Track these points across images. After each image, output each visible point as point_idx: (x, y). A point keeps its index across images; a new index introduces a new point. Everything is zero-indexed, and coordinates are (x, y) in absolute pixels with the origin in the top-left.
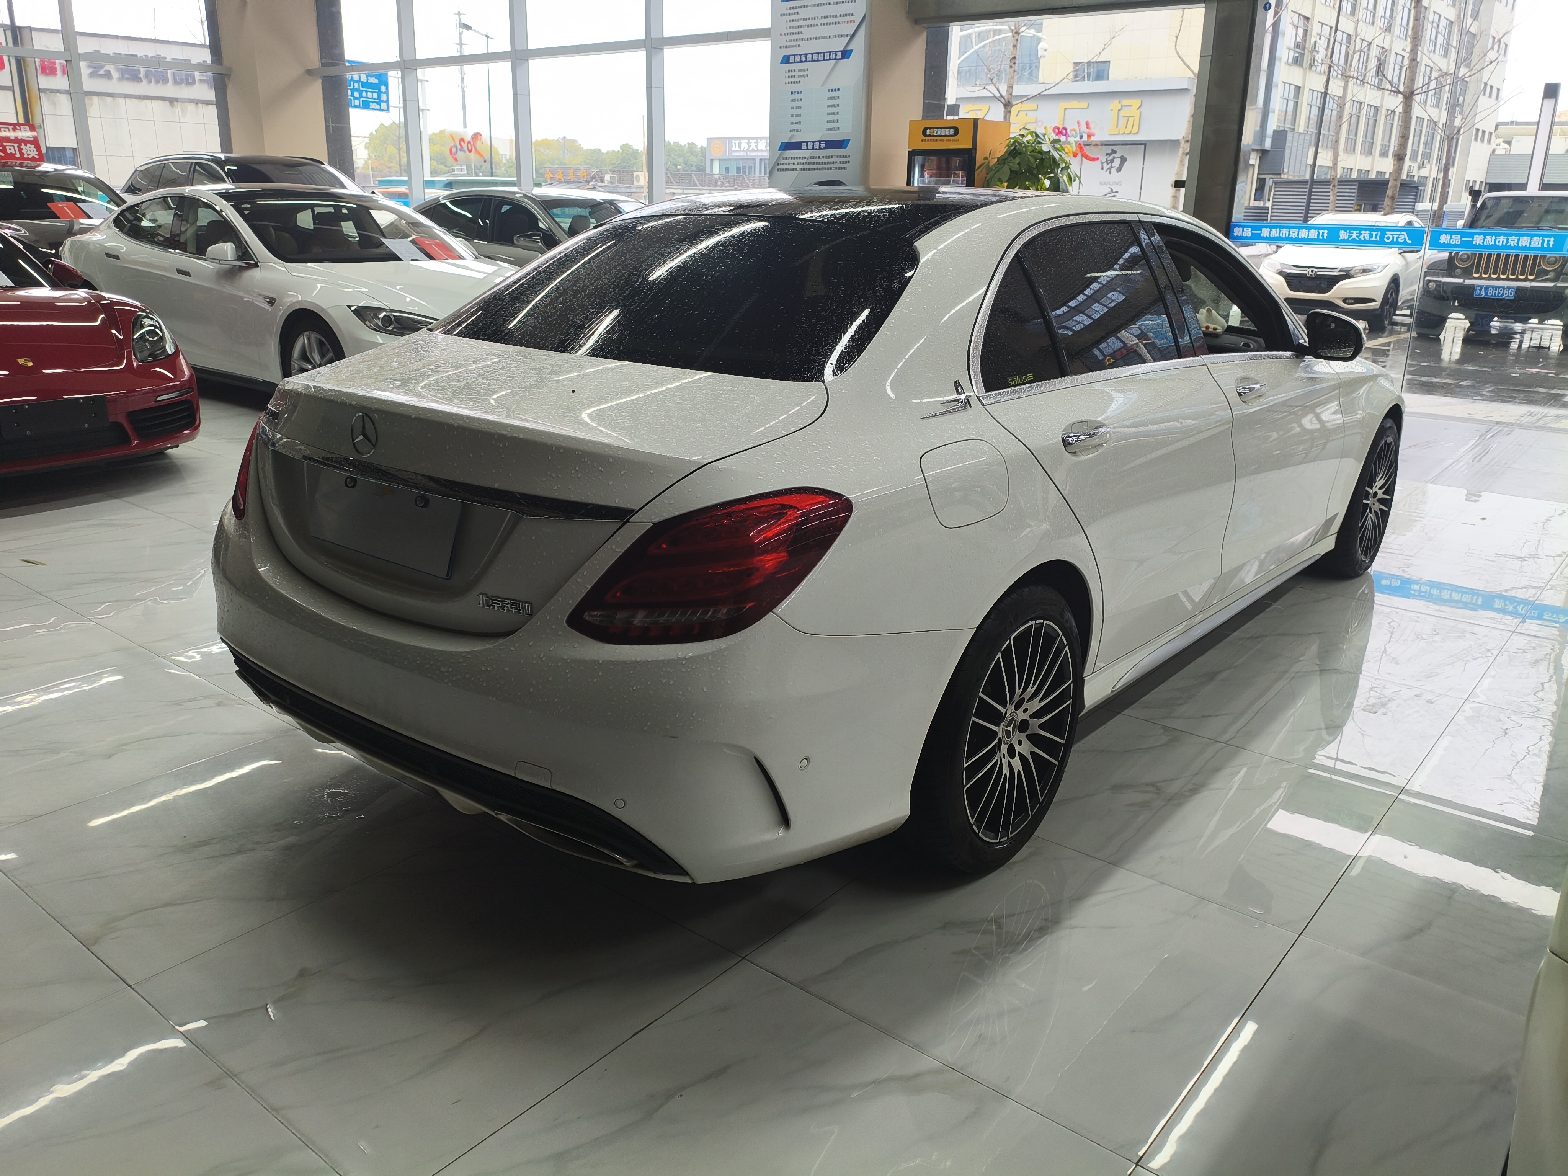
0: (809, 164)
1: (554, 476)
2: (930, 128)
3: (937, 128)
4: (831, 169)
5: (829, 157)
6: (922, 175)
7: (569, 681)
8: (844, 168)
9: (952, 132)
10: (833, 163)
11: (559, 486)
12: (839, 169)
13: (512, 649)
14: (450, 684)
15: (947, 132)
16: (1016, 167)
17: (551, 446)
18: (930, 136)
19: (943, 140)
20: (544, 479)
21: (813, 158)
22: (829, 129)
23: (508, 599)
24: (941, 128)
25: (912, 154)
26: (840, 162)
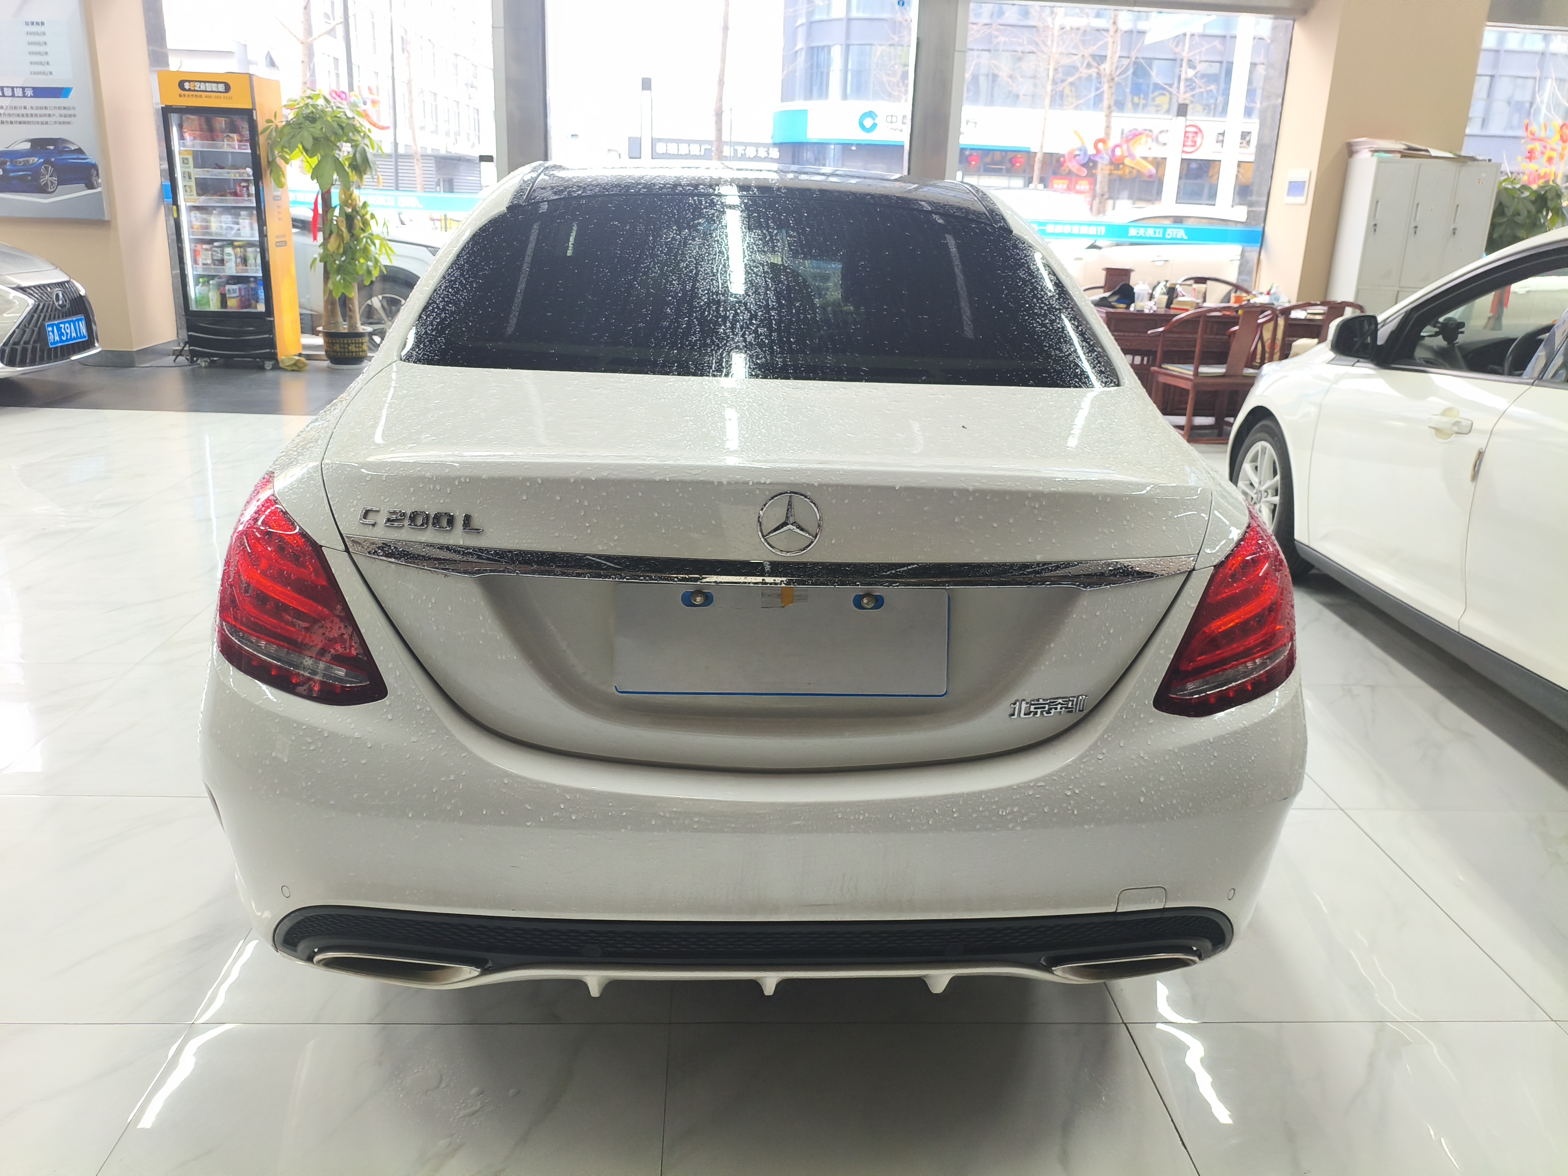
0: (10, 115)
1: (1106, 531)
2: (189, 81)
3: (200, 82)
4: (47, 123)
5: (41, 108)
6: (182, 137)
7: (1184, 773)
8: (69, 123)
9: (221, 87)
10: (49, 115)
11: (1116, 544)
12: (60, 123)
13: (1101, 757)
14: (1019, 828)
15: (214, 87)
16: (317, 133)
17: (1097, 496)
18: (189, 90)
19: (210, 97)
20: (1097, 538)
21: (15, 108)
22: (35, 73)
23: (1058, 698)
24: (205, 82)
25: (166, 112)
26: (61, 116)
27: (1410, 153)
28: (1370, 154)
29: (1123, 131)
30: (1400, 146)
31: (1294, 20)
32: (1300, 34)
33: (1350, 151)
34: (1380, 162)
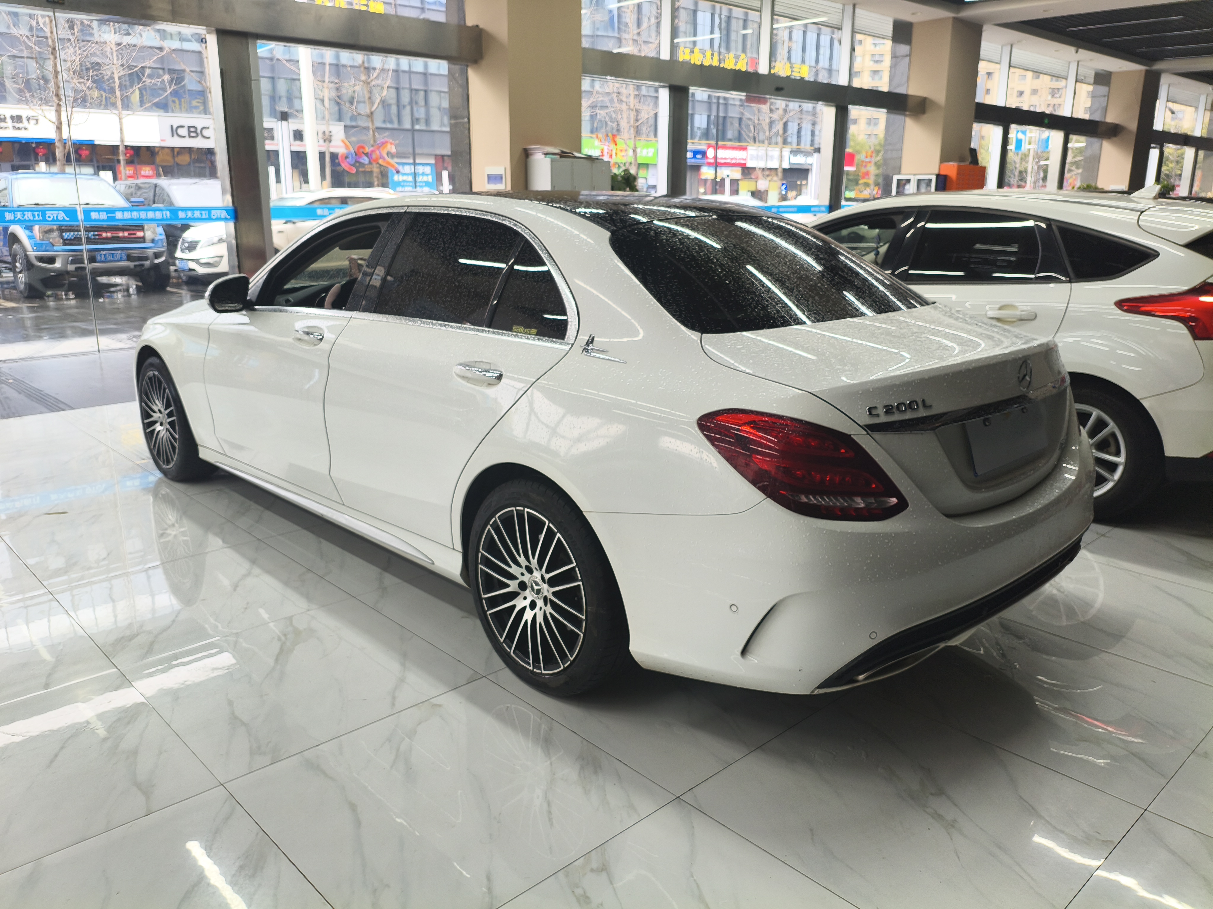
27: (563, 155)
28: (544, 156)
29: (172, 126)
30: (557, 151)
31: (467, 66)
32: (472, 75)
33: (527, 154)
34: (552, 161)
